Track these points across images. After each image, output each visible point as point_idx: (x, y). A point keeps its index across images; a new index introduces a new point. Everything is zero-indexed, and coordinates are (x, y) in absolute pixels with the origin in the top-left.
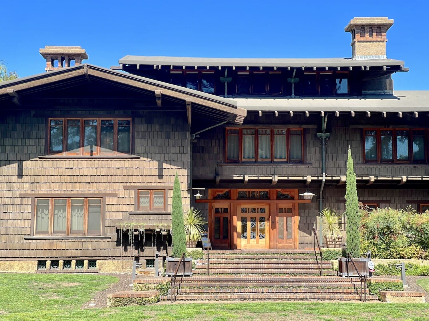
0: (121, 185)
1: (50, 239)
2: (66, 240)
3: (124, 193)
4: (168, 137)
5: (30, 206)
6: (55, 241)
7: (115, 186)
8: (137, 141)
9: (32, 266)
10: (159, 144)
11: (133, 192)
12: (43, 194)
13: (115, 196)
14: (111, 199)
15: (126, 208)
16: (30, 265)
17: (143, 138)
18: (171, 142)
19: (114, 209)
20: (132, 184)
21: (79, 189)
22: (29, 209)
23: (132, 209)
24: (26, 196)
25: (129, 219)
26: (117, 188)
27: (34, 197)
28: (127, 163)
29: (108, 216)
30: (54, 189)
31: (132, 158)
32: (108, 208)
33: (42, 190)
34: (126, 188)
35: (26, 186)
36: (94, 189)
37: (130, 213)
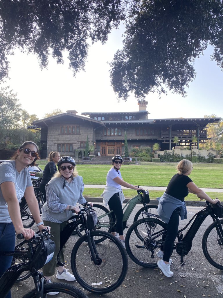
4: (88, 130)
8: (80, 131)
10: (85, 131)
14: (75, 144)
17: (82, 130)
21: (67, 142)
22: (56, 146)
23: (79, 146)
24: (56, 143)
25: (78, 149)
26: (76, 141)
27: (57, 144)
28: (78, 136)
29: (74, 148)
30: (62, 142)
31: (79, 135)
32: (74, 146)
33: (59, 142)
34: (78, 141)
35: (56, 141)
36: (71, 142)
37: (79, 147)
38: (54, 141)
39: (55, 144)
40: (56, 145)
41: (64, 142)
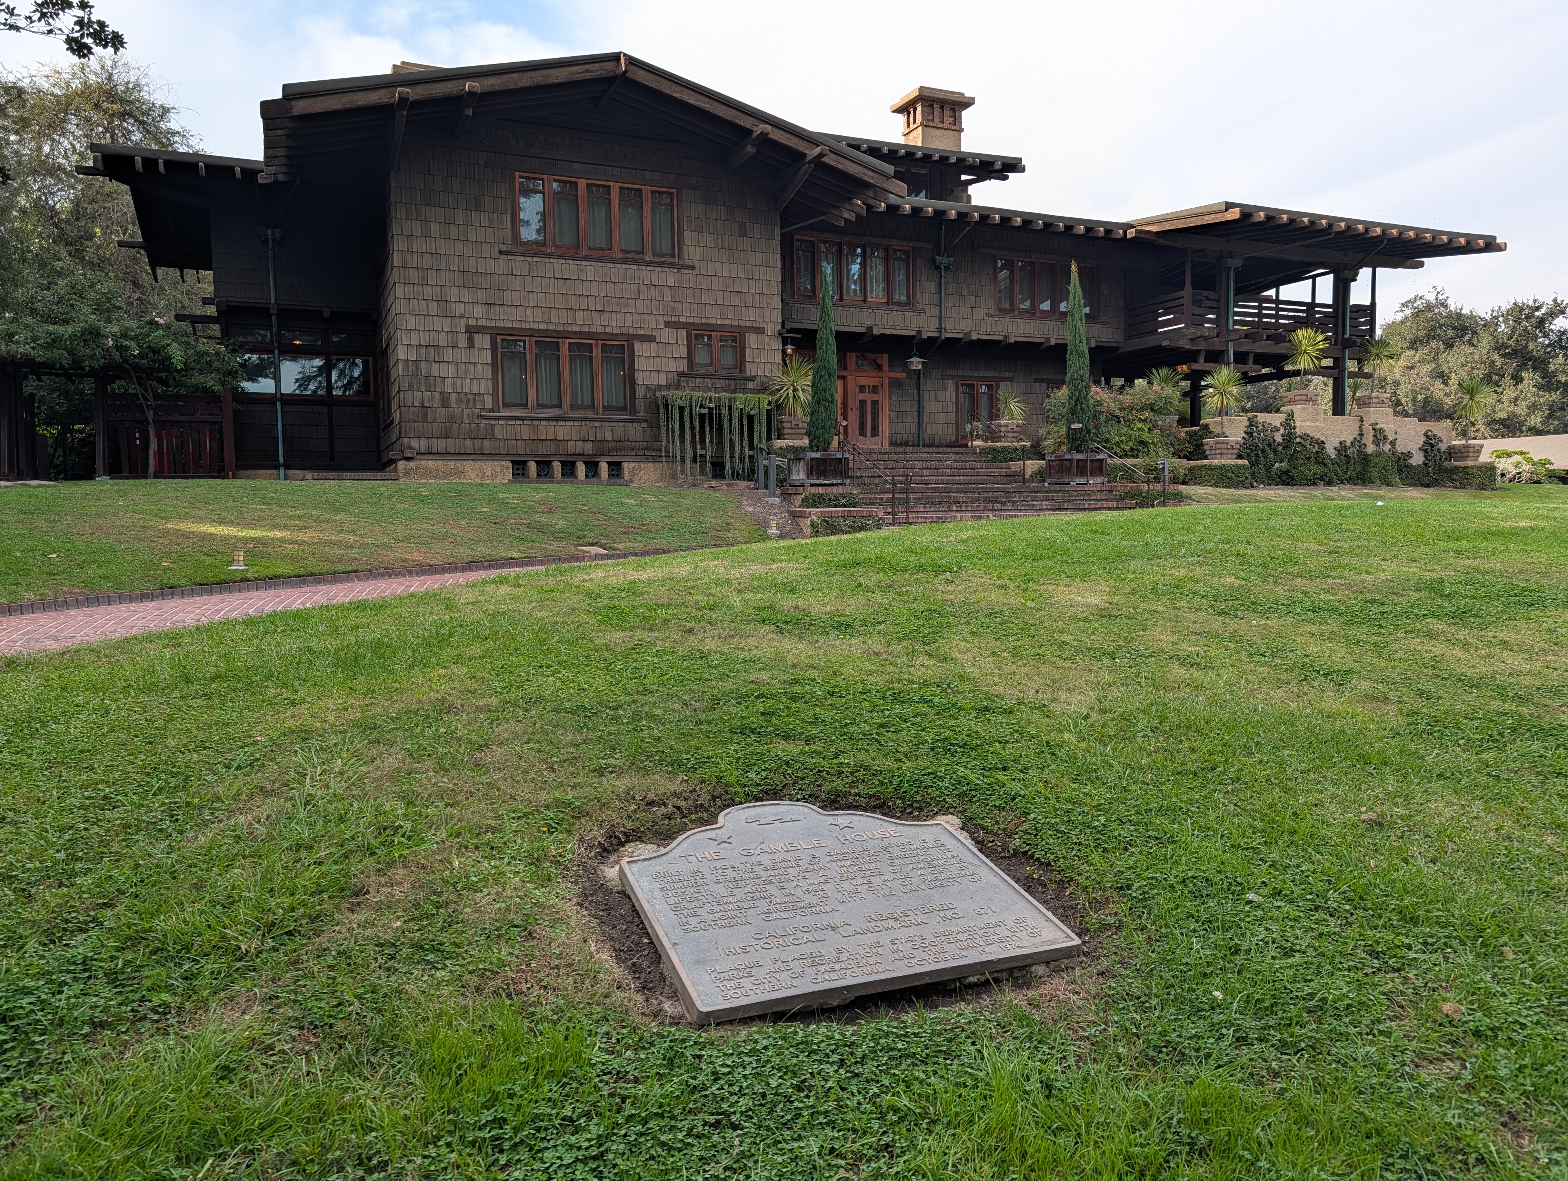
0: (661, 319)
1: (532, 419)
2: (563, 423)
3: (667, 335)
4: (743, 234)
5: (489, 352)
6: (543, 423)
7: (652, 322)
8: (687, 235)
9: (502, 470)
10: (726, 245)
11: (683, 334)
12: (513, 328)
13: (651, 339)
14: (645, 345)
15: (672, 366)
16: (498, 469)
17: (699, 230)
18: (747, 242)
19: (652, 364)
20: (682, 320)
21: (582, 322)
22: (487, 357)
23: (683, 367)
24: (481, 330)
25: (678, 386)
26: (653, 324)
27: (496, 333)
28: (670, 277)
29: (640, 378)
30: (535, 320)
31: (680, 267)
32: (639, 364)
33: (507, 319)
34: (668, 324)
35: (478, 311)
36: (612, 324)
37: (680, 375)
38: (459, 309)
39: (471, 331)
40: (484, 341)
41: (557, 321)
